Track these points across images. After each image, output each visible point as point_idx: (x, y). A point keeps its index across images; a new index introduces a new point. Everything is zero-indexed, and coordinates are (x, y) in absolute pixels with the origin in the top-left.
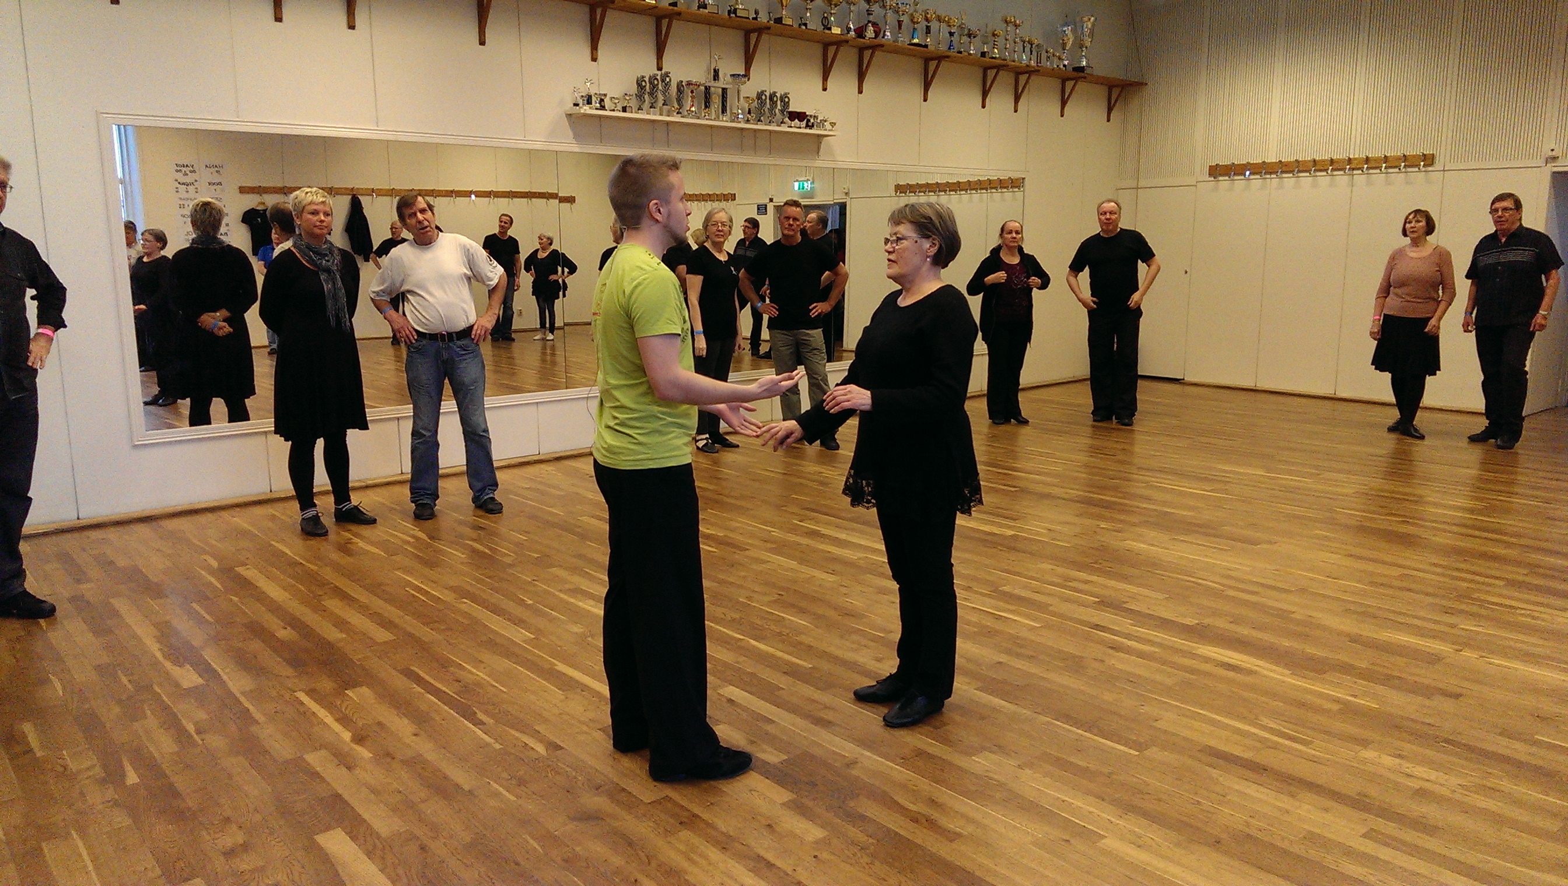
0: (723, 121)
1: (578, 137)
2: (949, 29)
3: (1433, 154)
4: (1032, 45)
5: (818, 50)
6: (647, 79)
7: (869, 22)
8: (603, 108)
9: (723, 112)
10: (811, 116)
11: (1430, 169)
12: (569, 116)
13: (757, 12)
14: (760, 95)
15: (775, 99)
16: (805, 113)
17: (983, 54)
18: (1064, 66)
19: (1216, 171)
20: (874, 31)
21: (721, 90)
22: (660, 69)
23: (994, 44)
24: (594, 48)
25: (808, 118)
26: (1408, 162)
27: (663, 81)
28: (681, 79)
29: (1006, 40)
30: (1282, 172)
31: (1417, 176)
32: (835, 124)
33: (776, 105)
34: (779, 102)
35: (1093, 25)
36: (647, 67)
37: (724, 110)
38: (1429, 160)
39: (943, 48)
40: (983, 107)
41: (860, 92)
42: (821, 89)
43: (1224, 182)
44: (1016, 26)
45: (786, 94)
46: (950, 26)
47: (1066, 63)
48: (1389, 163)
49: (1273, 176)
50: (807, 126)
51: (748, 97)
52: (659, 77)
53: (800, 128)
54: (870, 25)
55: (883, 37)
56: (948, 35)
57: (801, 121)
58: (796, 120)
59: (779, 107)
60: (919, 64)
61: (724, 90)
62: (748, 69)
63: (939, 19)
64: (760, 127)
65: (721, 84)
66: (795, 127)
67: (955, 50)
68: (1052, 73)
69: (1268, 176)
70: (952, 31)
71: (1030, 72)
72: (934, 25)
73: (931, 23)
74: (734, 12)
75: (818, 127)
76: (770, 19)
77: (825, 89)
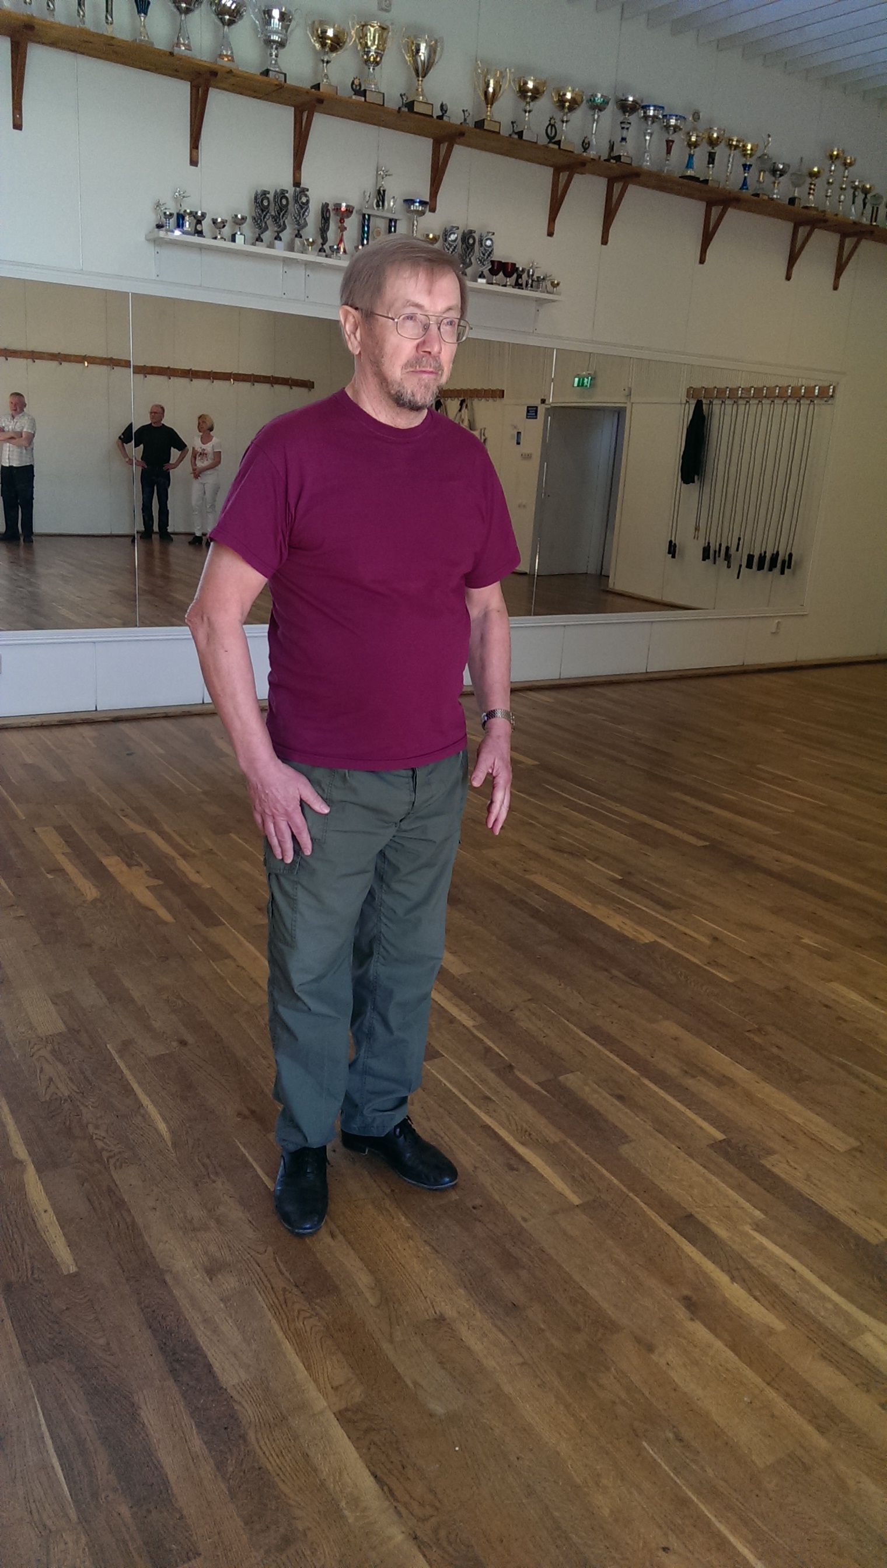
1: (161, 273)
2: (743, 160)
4: (866, 193)
5: (548, 176)
6: (271, 196)
8: (199, 233)
10: (523, 270)
12: (153, 242)
13: (443, 108)
14: (446, 234)
15: (471, 241)
16: (514, 265)
17: (791, 201)
21: (386, 220)
23: (810, 189)
24: (194, 145)
25: (520, 272)
27: (296, 201)
28: (326, 201)
29: (828, 183)
32: (558, 285)
33: (473, 250)
34: (477, 246)
36: (275, 172)
39: (732, 186)
40: (788, 278)
41: (605, 241)
42: (545, 232)
44: (846, 165)
45: (488, 234)
46: (745, 155)
50: (518, 285)
52: (290, 196)
53: (505, 286)
56: (741, 168)
57: (508, 275)
58: (501, 274)
59: (477, 253)
60: (700, 209)
61: (392, 222)
62: (434, 195)
63: (730, 144)
65: (386, 212)
66: (498, 284)
67: (751, 191)
70: (748, 163)
71: (861, 233)
72: (720, 151)
73: (716, 148)
74: (410, 105)
75: (532, 286)
76: (465, 120)
77: (550, 234)
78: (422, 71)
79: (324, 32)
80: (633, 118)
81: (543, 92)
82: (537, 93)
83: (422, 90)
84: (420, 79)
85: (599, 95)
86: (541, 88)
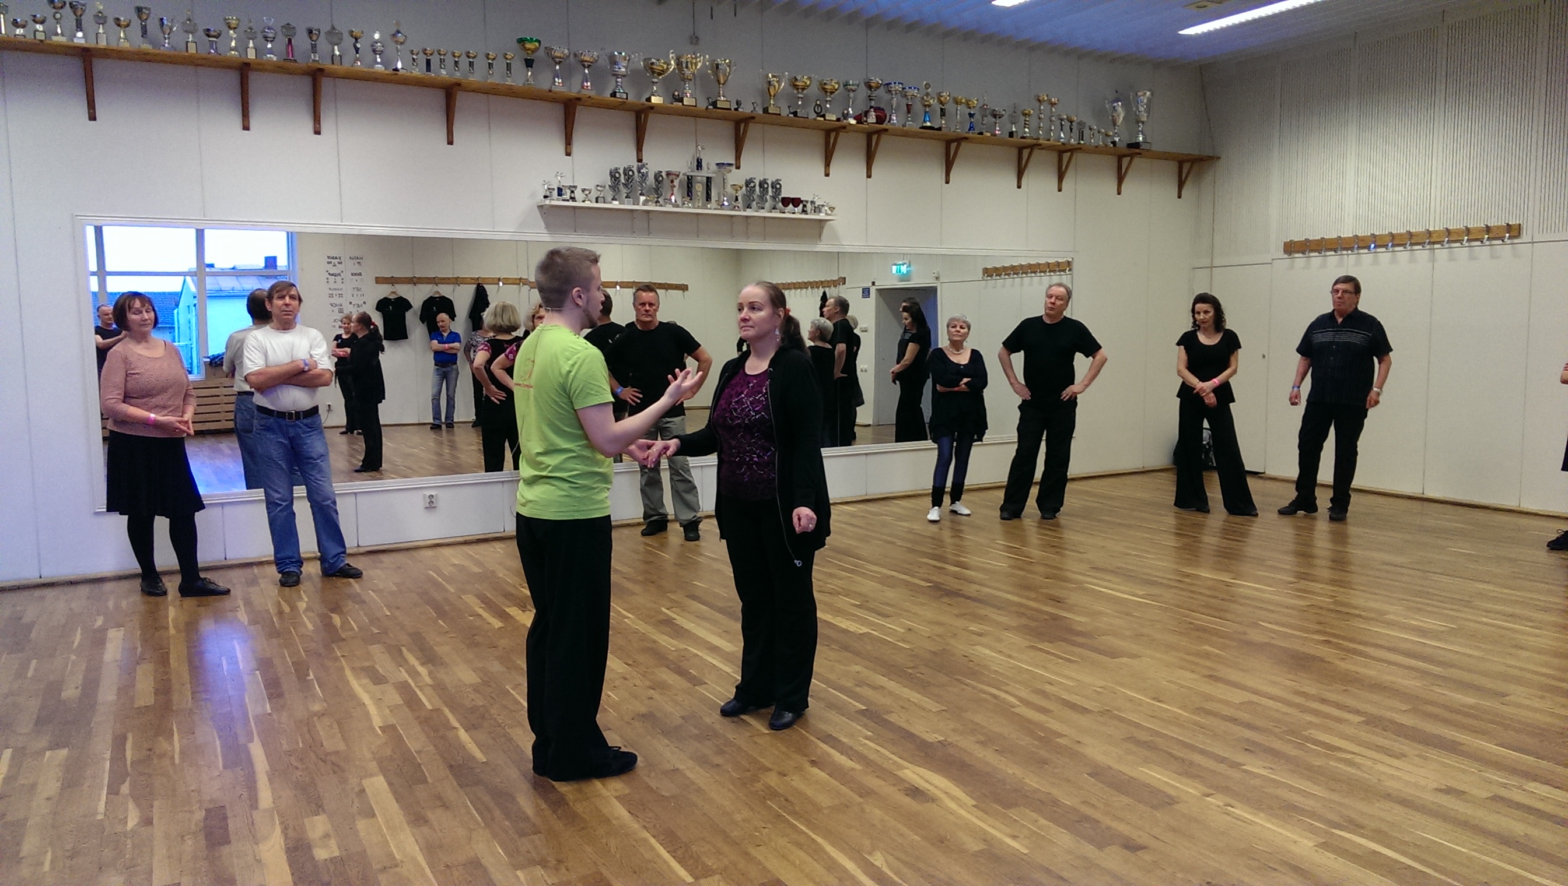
0: (707, 209)
1: (548, 226)
2: (968, 111)
3: (1520, 225)
4: (1071, 122)
5: (819, 138)
6: (621, 171)
7: (871, 107)
8: (573, 199)
9: (707, 200)
10: (807, 202)
11: (1516, 241)
12: (541, 207)
13: (738, 103)
14: (748, 183)
15: (766, 186)
16: (800, 199)
17: (1011, 134)
18: (1114, 143)
19: (1291, 248)
20: (877, 116)
21: (705, 179)
22: (640, 160)
23: (1025, 124)
24: (568, 142)
25: (804, 203)
26: (1490, 234)
27: (639, 172)
28: (660, 170)
29: (1039, 118)
30: (1359, 248)
31: (1504, 250)
32: (834, 208)
33: (767, 192)
34: (770, 189)
35: (1149, 100)
36: (624, 157)
37: (708, 198)
38: (1514, 231)
39: (960, 130)
40: (1019, 187)
41: (869, 176)
42: (823, 174)
43: (1299, 260)
44: (1053, 104)
45: (777, 180)
46: (970, 108)
47: (1117, 139)
48: (1469, 235)
49: (1350, 252)
50: (804, 211)
51: (734, 185)
52: (635, 169)
53: (794, 213)
54: (872, 110)
55: (889, 122)
56: (968, 116)
57: (796, 206)
58: (791, 206)
59: (770, 193)
60: (940, 148)
61: (709, 179)
62: (738, 158)
63: (957, 102)
64: (749, 213)
65: (704, 173)
66: (789, 212)
67: (977, 131)
68: (1096, 150)
69: (1345, 252)
70: (972, 112)
71: (1073, 150)
72: (950, 107)
73: (946, 105)
74: (714, 104)
75: (815, 212)
76: (754, 109)
77: (827, 175)
78: (722, 81)
80: (880, 93)
81: (810, 84)
82: (805, 86)
83: (722, 93)
84: (721, 86)
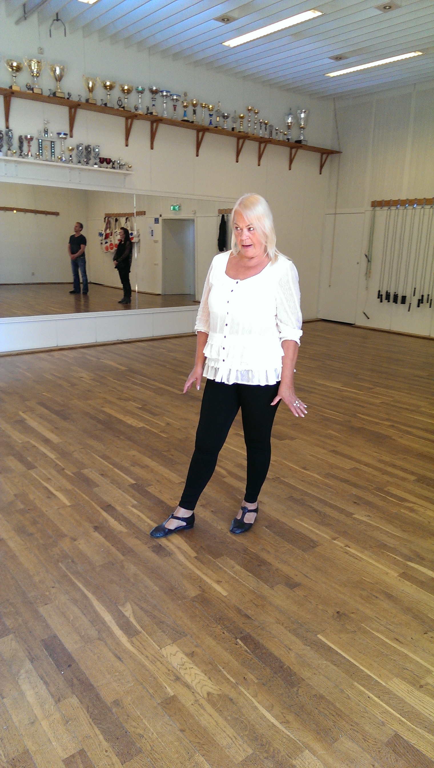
0: (53, 162)
4: (266, 125)
5: (122, 121)
9: (52, 156)
13: (69, 94)
14: (78, 147)
15: (89, 150)
16: (110, 159)
17: (233, 129)
18: (288, 139)
19: (375, 205)
21: (50, 142)
22: (7, 127)
23: (240, 123)
25: (113, 162)
27: (7, 135)
28: (21, 135)
29: (249, 121)
32: (132, 167)
33: (90, 153)
39: (206, 123)
40: (237, 161)
41: (152, 148)
42: (124, 145)
43: (378, 210)
44: (256, 113)
45: (97, 146)
46: (211, 111)
47: (290, 137)
50: (113, 168)
51: (69, 148)
52: (4, 132)
53: (107, 168)
55: (164, 115)
56: (209, 116)
57: (108, 163)
58: (105, 163)
59: (93, 154)
60: (193, 134)
62: (71, 130)
63: (202, 105)
64: (79, 166)
65: (50, 139)
66: (104, 168)
67: (214, 125)
68: (279, 143)
69: (401, 207)
70: (212, 114)
71: (266, 142)
72: (198, 109)
73: (196, 108)
74: (54, 94)
75: (120, 168)
76: (80, 99)
77: (127, 146)
78: (59, 79)
79: (12, 64)
80: (158, 96)
81: (115, 86)
82: (111, 87)
83: (60, 87)
84: (58, 82)
85: (140, 87)
86: (114, 85)
